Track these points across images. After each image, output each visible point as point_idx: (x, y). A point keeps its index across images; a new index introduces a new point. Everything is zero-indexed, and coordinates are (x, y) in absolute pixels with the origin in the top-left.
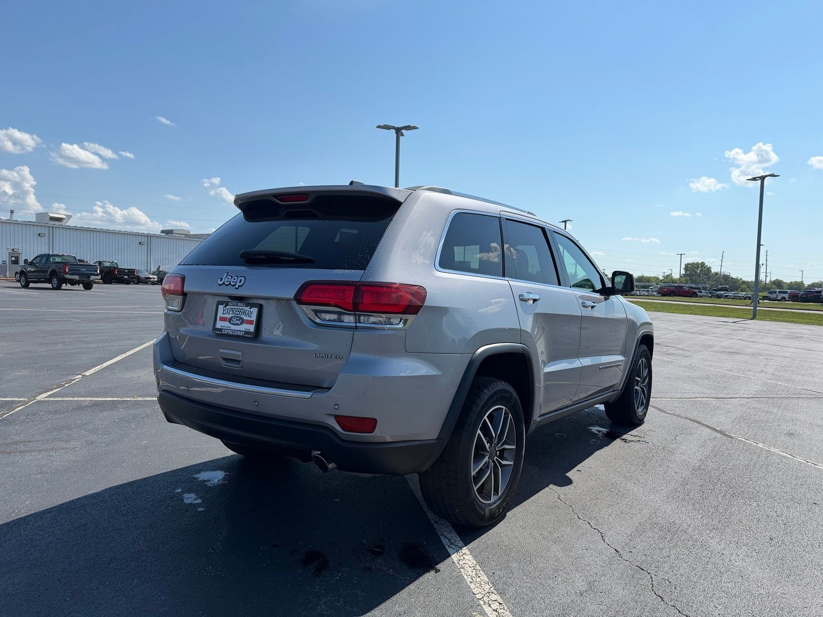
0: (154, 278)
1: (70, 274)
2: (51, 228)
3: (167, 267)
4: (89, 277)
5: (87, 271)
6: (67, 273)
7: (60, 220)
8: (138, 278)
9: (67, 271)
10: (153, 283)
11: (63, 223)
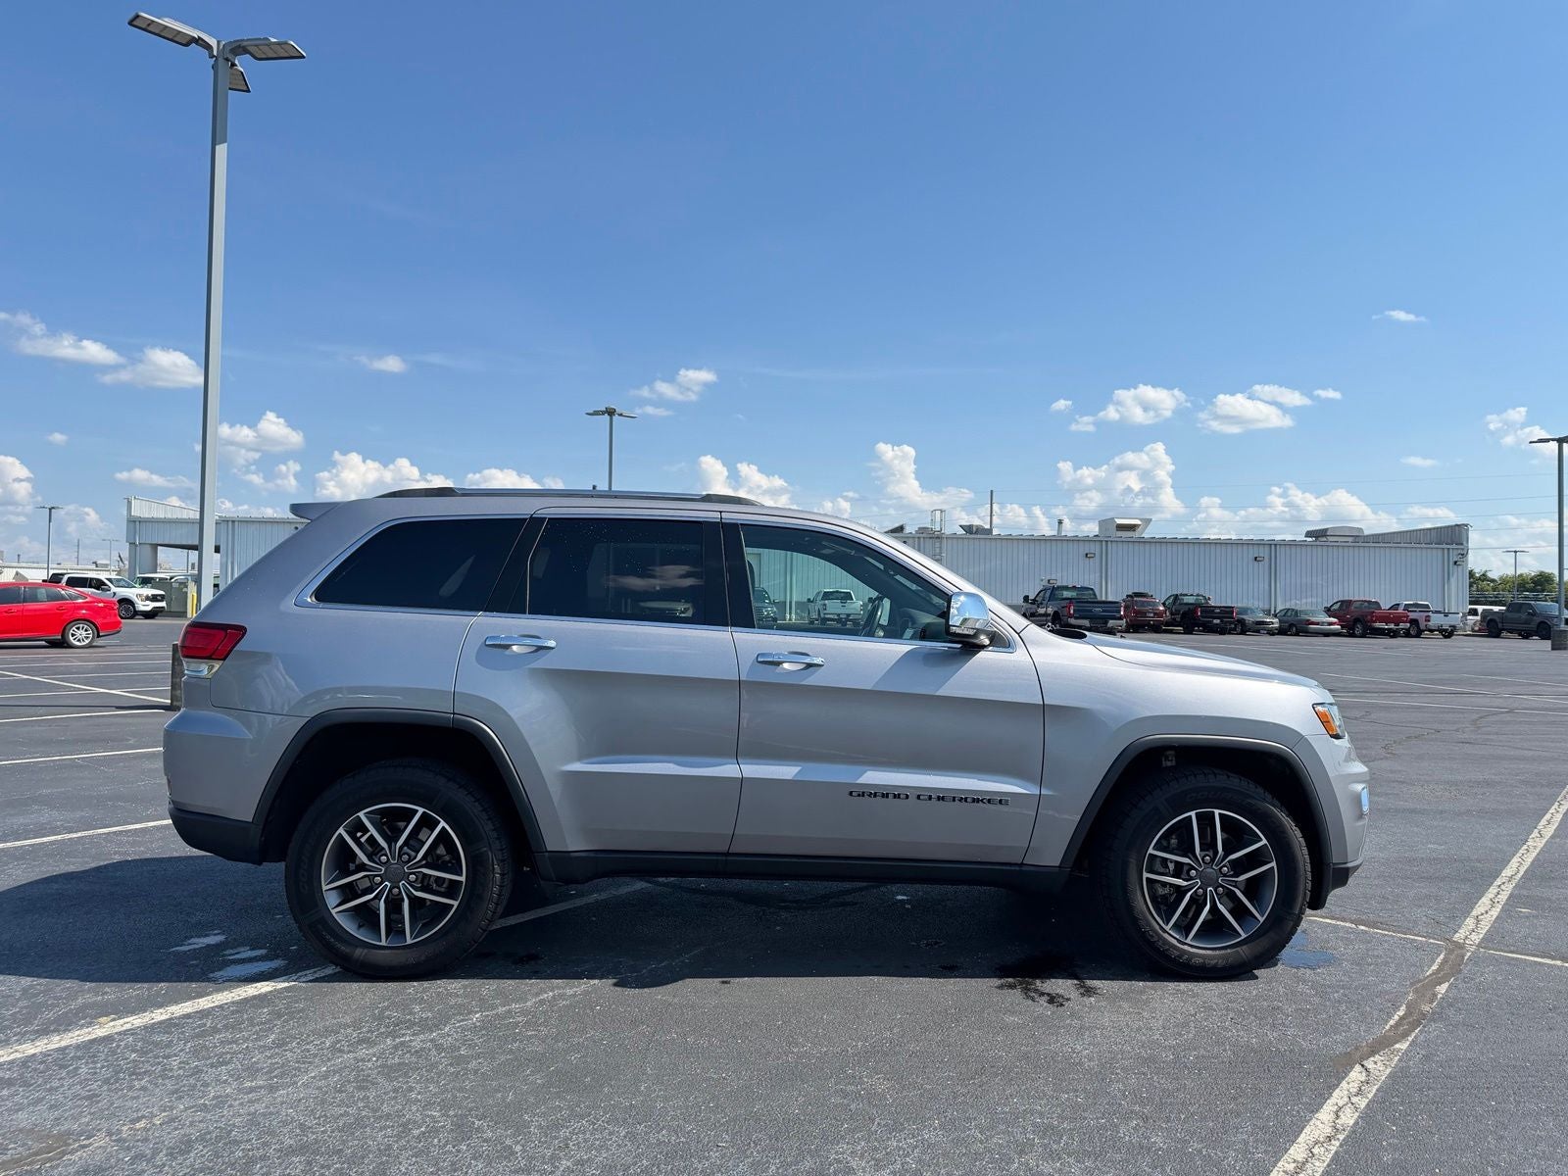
0: (1273, 623)
1: (1076, 618)
2: (1104, 543)
3: (1309, 600)
4: (1106, 623)
5: (1104, 611)
6: (1071, 616)
7: (1132, 528)
8: (1242, 622)
9: (1072, 612)
10: (1271, 633)
11: (1136, 534)
